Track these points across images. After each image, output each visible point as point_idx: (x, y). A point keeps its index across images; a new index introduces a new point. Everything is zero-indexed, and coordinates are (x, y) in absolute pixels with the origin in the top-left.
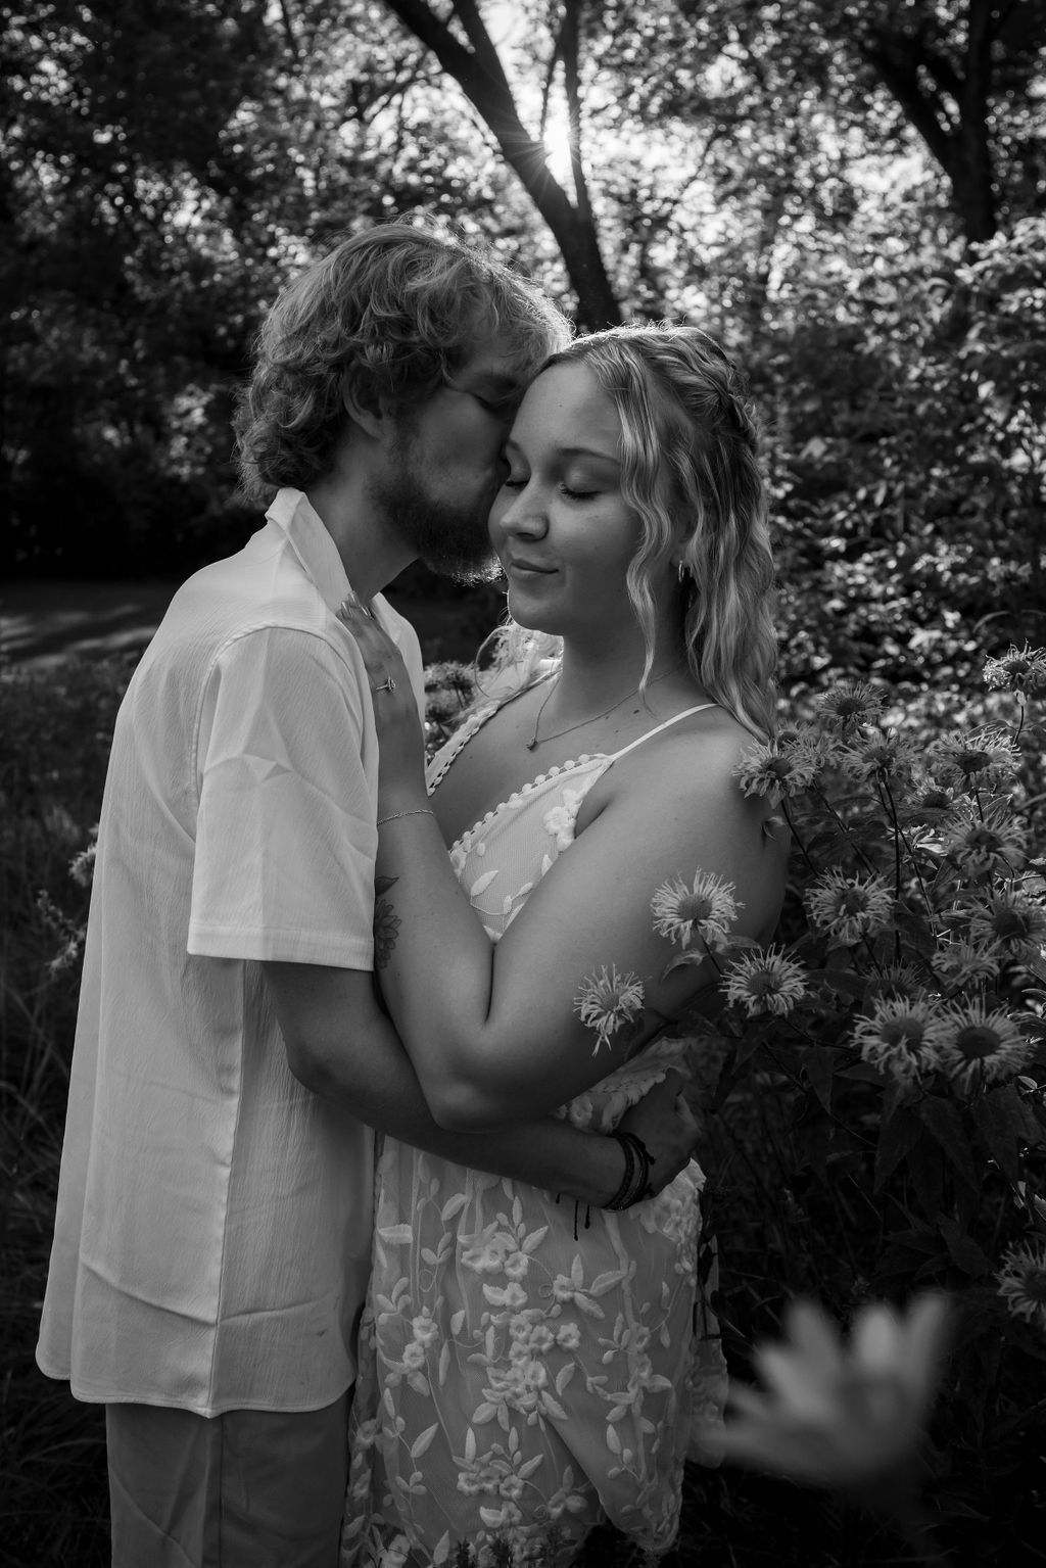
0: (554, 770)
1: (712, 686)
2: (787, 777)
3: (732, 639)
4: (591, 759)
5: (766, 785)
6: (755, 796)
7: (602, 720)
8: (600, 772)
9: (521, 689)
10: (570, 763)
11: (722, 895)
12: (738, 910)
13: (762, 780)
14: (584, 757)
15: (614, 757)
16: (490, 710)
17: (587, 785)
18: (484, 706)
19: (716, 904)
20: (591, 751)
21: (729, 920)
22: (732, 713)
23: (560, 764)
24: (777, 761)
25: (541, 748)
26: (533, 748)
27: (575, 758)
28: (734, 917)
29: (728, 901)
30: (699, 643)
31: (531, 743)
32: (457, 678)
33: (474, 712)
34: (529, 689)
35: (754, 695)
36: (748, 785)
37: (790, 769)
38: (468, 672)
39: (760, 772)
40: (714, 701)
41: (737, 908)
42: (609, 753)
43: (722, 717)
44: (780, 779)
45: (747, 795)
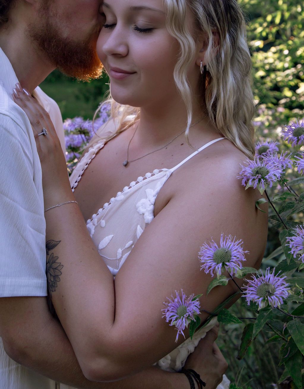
0: (140, 178)
1: (222, 128)
2: (267, 177)
4: (160, 172)
5: (256, 182)
6: (251, 189)
7: (164, 149)
8: (165, 179)
10: (149, 174)
11: (236, 247)
12: (246, 255)
13: (254, 179)
14: (156, 171)
15: (172, 170)
16: (101, 145)
17: (159, 186)
18: (97, 143)
19: (234, 253)
21: (242, 262)
22: (233, 143)
23: (143, 175)
24: (260, 169)
25: (131, 165)
26: (126, 165)
27: (151, 171)
28: (244, 259)
29: (241, 250)
31: (125, 163)
32: (81, 128)
33: (92, 146)
35: (244, 130)
36: (246, 183)
37: (268, 172)
38: (87, 125)
39: (253, 175)
42: (169, 167)
43: (229, 146)
44: (263, 178)
45: (246, 188)
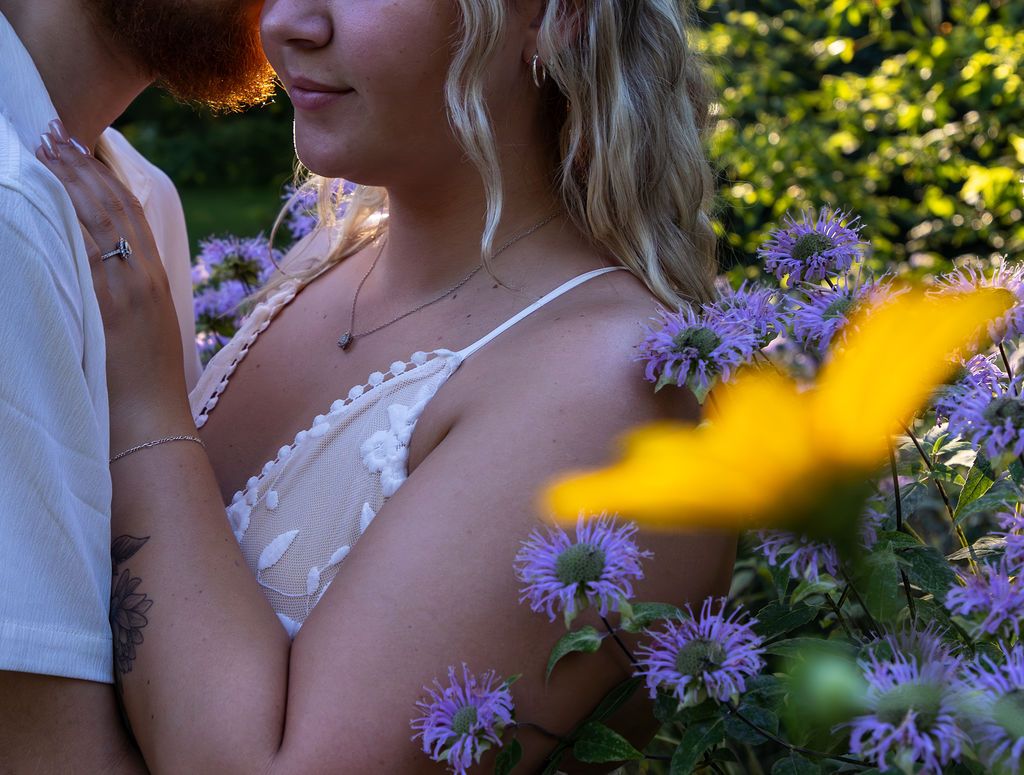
0: (376, 377)
2: (715, 354)
3: (628, 159)
4: (429, 358)
5: (685, 369)
7: (448, 300)
8: (442, 376)
9: (331, 260)
10: (398, 366)
11: (618, 542)
12: (644, 563)
13: (678, 363)
14: (418, 356)
15: (464, 354)
16: (286, 294)
17: (423, 396)
18: (277, 288)
19: (612, 555)
20: (428, 346)
21: (633, 580)
23: (384, 368)
24: (696, 333)
26: (347, 347)
27: (406, 358)
28: (639, 573)
29: (629, 549)
30: (581, 171)
31: (344, 340)
32: (241, 258)
33: (263, 299)
34: (343, 259)
35: (675, 243)
36: (657, 373)
37: (717, 342)
38: (256, 248)
39: (674, 351)
40: (613, 262)
41: (641, 558)
42: (456, 348)
44: (704, 358)
45: (659, 388)
